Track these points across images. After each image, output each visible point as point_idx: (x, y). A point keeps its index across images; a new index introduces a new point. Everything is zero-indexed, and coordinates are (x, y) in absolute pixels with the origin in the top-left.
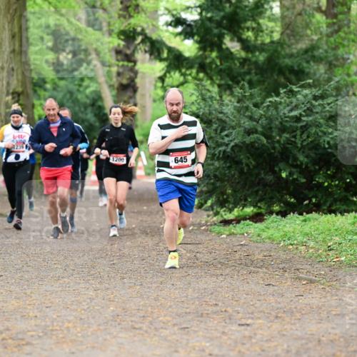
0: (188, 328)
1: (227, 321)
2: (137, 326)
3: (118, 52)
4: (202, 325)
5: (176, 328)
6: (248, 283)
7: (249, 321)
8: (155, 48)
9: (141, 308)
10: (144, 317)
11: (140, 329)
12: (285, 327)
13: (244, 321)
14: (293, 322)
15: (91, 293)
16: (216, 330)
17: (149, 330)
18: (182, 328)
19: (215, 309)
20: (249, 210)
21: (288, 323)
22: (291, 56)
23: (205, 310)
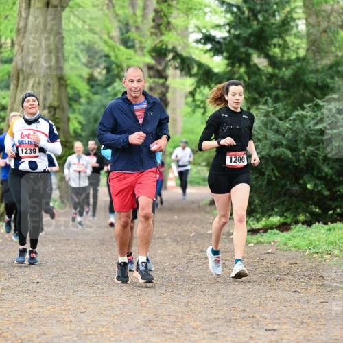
0: (217, 333)
1: (255, 326)
2: (167, 331)
3: (150, 68)
4: (231, 331)
5: (205, 333)
6: (274, 289)
7: (276, 327)
8: (186, 65)
9: (171, 314)
10: (174, 322)
11: (171, 333)
12: (311, 332)
13: (270, 327)
14: (318, 327)
15: (124, 299)
16: (244, 335)
17: (180, 335)
18: (211, 333)
19: (243, 314)
20: (276, 220)
21: (313, 328)
22: (317, 71)
23: (234, 316)
